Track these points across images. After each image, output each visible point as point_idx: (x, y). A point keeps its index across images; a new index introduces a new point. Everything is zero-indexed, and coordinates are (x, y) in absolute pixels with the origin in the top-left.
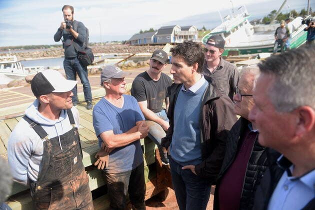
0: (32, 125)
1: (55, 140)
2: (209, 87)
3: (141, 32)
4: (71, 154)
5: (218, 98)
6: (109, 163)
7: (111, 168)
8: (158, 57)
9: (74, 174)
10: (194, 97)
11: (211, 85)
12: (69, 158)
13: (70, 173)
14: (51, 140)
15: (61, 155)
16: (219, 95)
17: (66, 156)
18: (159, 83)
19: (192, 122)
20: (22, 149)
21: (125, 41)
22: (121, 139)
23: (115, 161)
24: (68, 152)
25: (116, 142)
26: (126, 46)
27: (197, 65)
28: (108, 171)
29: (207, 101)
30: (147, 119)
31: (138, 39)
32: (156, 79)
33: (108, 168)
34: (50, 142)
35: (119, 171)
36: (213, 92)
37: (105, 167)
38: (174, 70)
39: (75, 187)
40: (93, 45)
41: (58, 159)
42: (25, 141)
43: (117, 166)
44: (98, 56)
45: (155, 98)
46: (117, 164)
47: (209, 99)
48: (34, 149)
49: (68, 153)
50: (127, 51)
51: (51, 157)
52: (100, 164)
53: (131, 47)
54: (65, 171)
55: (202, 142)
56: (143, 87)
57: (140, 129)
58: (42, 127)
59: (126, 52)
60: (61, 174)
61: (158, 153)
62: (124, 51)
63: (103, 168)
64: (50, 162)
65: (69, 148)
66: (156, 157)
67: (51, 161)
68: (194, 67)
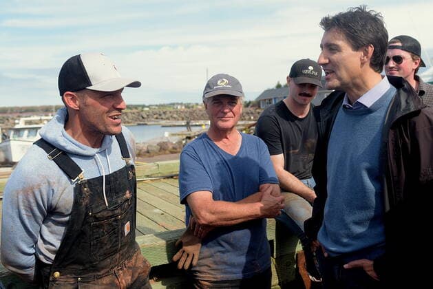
0: (52, 155)
1: (96, 183)
2: (398, 94)
3: (279, 86)
4: (122, 214)
5: (417, 113)
6: (199, 259)
7: (203, 269)
8: (308, 75)
9: (122, 255)
10: (368, 117)
11: (402, 91)
12: (116, 221)
13: (116, 252)
14: (89, 181)
15: (105, 214)
16: (419, 107)
17: (112, 217)
18: (306, 122)
19: (366, 165)
20: (32, 200)
21: (250, 102)
22: (225, 210)
23: (211, 256)
24: (116, 208)
25: (213, 214)
26: (250, 109)
27: (371, 50)
28: (198, 274)
29: (394, 120)
30: (285, 189)
31: (272, 97)
32: (301, 114)
33: (198, 269)
34: (87, 185)
35: (220, 276)
36: (407, 103)
37: (191, 264)
38: (325, 58)
39: (123, 281)
40: (193, 107)
41: (97, 219)
42: (39, 185)
43: (214, 266)
44: (200, 125)
45: (297, 151)
46: (215, 263)
47: (398, 115)
48: (54, 203)
49: (116, 212)
50: (252, 118)
51: (87, 214)
52: (183, 260)
53: (258, 110)
54: (108, 247)
55: (388, 208)
56: (277, 129)
57: (265, 198)
58: (73, 159)
59: (250, 119)
60: (102, 251)
61: (303, 260)
62: (247, 117)
63: (187, 267)
64: (83, 225)
65: (119, 202)
66: (298, 268)
67: (85, 222)
68: (366, 54)
